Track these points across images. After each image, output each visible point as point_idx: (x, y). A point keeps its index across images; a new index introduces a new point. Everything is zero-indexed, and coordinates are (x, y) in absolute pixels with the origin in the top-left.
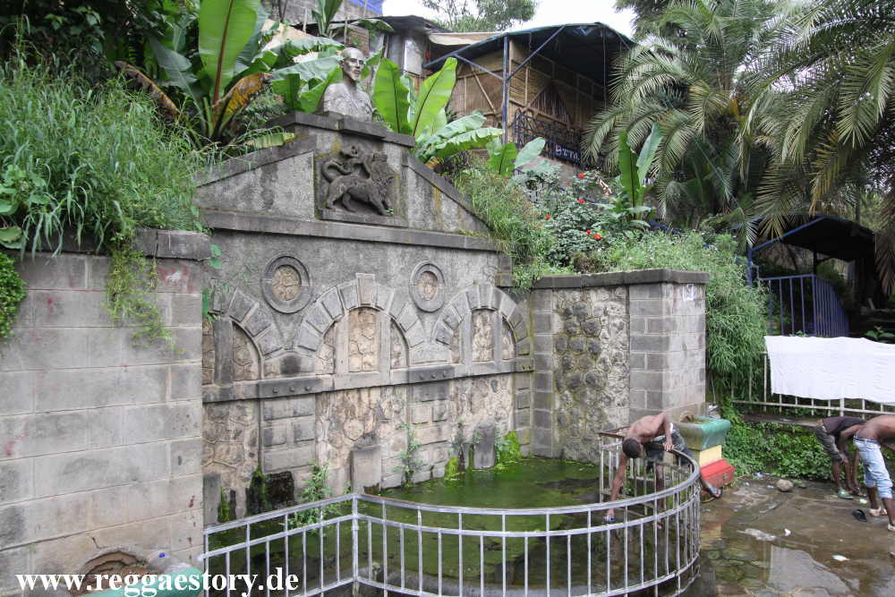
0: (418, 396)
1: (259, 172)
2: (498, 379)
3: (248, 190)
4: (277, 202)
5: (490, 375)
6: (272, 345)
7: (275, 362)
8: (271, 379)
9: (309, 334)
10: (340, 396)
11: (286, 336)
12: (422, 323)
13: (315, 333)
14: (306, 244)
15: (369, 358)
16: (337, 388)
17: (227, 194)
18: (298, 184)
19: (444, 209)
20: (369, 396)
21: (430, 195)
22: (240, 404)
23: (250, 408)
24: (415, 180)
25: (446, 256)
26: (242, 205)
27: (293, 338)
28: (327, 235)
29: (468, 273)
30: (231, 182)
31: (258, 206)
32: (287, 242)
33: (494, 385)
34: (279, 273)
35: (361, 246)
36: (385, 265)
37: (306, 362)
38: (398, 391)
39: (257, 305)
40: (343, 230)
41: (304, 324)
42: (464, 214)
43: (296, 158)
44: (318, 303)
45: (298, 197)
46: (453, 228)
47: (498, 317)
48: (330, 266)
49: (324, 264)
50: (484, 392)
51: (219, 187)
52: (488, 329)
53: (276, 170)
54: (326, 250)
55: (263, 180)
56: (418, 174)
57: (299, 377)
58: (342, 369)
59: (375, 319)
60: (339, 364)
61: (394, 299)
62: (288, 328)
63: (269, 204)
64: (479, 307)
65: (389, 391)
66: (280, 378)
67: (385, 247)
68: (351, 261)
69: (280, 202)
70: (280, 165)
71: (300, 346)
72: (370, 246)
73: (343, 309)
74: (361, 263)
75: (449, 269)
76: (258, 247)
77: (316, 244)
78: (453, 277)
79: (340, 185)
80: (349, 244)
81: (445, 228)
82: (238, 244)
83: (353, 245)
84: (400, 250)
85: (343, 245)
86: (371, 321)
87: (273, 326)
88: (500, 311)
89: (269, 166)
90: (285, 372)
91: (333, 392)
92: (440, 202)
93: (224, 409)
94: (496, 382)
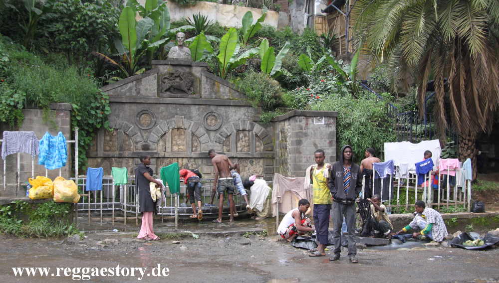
0: (205, 163)
1: (135, 83)
2: (254, 160)
3: (130, 89)
4: (141, 92)
5: (249, 158)
6: (138, 140)
7: (139, 145)
8: (138, 151)
9: (154, 137)
10: (169, 159)
11: (145, 137)
12: (209, 135)
13: (156, 136)
14: (154, 106)
15: (181, 147)
16: (166, 156)
17: (122, 91)
18: (150, 85)
19: (221, 90)
20: (182, 161)
21: (214, 84)
22: (127, 159)
23: (131, 161)
24: (205, 80)
25: (222, 109)
26: (128, 94)
27: (148, 138)
28: (161, 102)
29: (236, 115)
30: (124, 87)
31: (134, 93)
32: (146, 105)
33: (252, 163)
34: (143, 116)
35: (178, 106)
36: (190, 112)
37: (153, 146)
38: (196, 160)
39: (133, 127)
40: (169, 100)
41: (152, 133)
42: (232, 91)
43: (150, 77)
44: (158, 127)
45: (150, 90)
46: (226, 97)
47: (252, 134)
48: (164, 113)
49: (162, 112)
50: (245, 165)
51: (119, 89)
52: (247, 138)
53: (141, 81)
54: (162, 108)
55: (136, 85)
56: (207, 77)
57: (149, 151)
58: (169, 150)
59: (185, 132)
60: (167, 148)
61: (194, 125)
62: (145, 135)
63: (138, 93)
64: (241, 129)
65: (192, 160)
66: (141, 151)
67: (190, 106)
68: (173, 111)
69: (143, 92)
70: (143, 80)
71: (150, 141)
72: (182, 106)
73: (169, 129)
74: (178, 112)
75: (224, 114)
76: (134, 107)
77: (158, 106)
78: (227, 117)
79: (168, 84)
80: (172, 105)
81: (222, 97)
82: (127, 107)
83: (174, 106)
84: (197, 107)
85: (169, 105)
86: (183, 133)
87: (139, 134)
88: (253, 131)
89: (138, 80)
90: (143, 149)
91: (164, 158)
92: (219, 87)
93: (121, 160)
94: (253, 161)
